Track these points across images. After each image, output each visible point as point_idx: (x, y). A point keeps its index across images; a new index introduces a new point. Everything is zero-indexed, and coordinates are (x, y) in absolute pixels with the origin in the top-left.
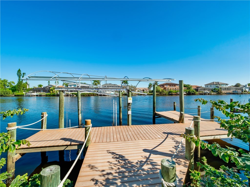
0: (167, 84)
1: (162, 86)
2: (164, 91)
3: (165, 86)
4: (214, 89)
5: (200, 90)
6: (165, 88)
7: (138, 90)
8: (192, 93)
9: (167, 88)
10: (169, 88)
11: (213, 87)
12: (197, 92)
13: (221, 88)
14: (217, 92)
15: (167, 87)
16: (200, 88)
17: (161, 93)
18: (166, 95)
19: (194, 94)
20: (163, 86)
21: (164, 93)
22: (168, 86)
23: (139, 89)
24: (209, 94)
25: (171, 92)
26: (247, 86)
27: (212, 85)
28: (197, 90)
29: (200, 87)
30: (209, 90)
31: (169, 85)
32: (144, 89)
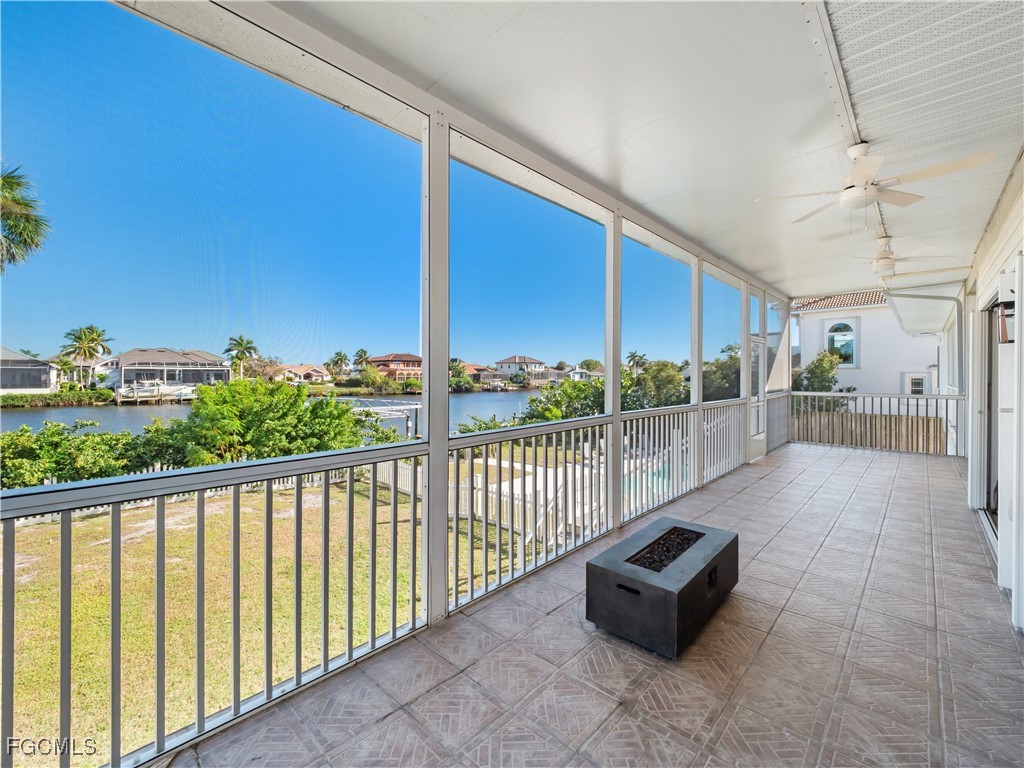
0: (398, 359)
1: (384, 363)
2: (391, 382)
3: (392, 366)
4: (516, 376)
5: (484, 378)
6: (391, 374)
7: (287, 374)
8: (466, 388)
9: (398, 372)
10: (405, 373)
11: (514, 370)
12: (477, 385)
13: (529, 373)
14: (520, 383)
15: (398, 368)
16: (485, 373)
17: (380, 388)
18: (395, 394)
19: (469, 391)
20: (384, 365)
21: (390, 390)
22: (401, 366)
23: (290, 372)
24: (502, 390)
25: (410, 385)
26: (578, 370)
27: (511, 365)
28: (476, 378)
29: (484, 370)
30: (503, 377)
31: (404, 362)
32: (309, 371)
